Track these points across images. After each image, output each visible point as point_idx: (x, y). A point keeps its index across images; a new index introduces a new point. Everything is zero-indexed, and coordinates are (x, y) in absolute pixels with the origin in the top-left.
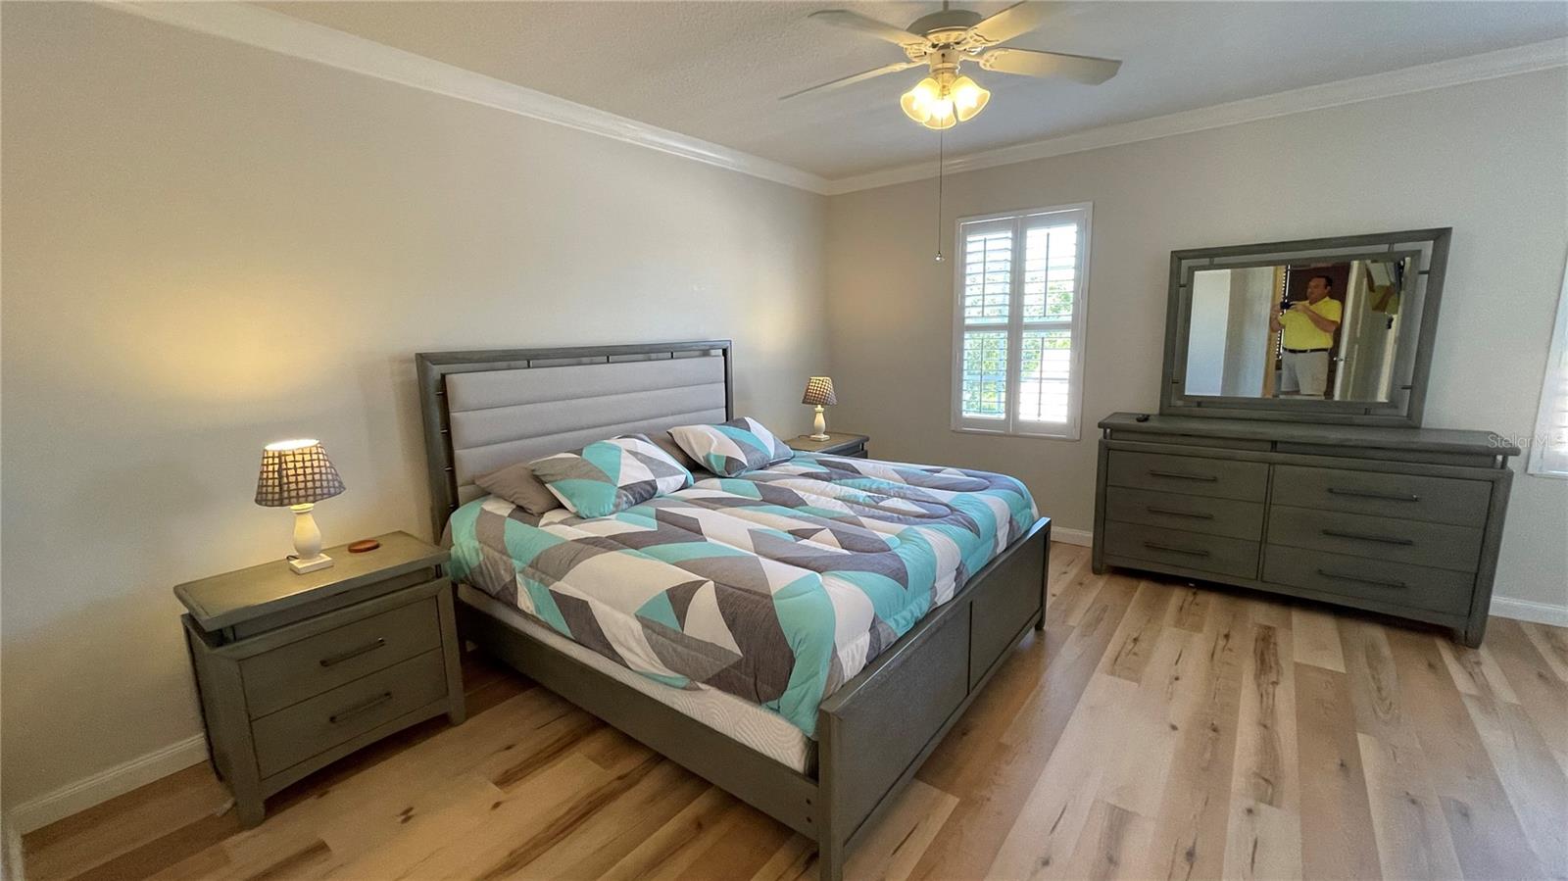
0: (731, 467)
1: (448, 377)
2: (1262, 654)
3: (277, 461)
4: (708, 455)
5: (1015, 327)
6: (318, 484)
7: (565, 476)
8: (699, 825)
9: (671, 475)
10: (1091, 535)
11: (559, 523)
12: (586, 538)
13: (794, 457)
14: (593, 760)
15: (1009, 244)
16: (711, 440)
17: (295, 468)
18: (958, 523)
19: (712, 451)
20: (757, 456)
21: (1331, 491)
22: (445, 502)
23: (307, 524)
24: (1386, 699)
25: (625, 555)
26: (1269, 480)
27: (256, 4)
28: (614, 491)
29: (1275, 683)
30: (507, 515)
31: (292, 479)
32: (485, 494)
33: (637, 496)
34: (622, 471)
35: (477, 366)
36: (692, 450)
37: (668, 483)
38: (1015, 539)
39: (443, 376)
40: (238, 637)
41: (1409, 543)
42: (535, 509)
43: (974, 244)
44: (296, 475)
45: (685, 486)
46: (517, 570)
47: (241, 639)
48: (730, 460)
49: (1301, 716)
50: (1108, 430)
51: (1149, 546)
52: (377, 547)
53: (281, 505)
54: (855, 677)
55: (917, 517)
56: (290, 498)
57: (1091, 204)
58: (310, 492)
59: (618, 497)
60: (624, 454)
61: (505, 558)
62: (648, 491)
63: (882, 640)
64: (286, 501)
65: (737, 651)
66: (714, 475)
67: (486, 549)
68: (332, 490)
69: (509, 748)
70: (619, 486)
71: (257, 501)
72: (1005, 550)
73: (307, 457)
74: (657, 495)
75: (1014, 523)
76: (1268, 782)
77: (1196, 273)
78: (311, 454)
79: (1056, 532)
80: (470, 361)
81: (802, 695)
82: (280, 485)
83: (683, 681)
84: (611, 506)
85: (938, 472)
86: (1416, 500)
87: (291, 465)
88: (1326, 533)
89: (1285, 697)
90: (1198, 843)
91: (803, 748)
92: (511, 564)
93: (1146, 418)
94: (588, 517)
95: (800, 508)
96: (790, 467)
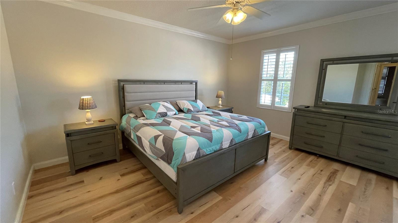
0: (189, 111)
1: (124, 85)
2: (330, 177)
3: (82, 100)
4: (184, 108)
5: (276, 80)
6: (90, 106)
7: (145, 109)
8: (158, 192)
9: (172, 111)
10: (289, 138)
11: (142, 120)
12: (145, 123)
13: (208, 110)
14: (142, 174)
15: (275, 57)
16: (185, 104)
17: (86, 102)
18: (235, 129)
19: (185, 107)
20: (196, 109)
21: (362, 132)
22: (122, 113)
23: (89, 114)
24: (365, 195)
25: (150, 128)
26: (343, 127)
27: (79, 1)
28: (156, 114)
29: (330, 185)
30: (132, 117)
31: (85, 104)
32: (131, 112)
33: (162, 115)
34: (159, 109)
35: (131, 83)
36: (180, 106)
37: (171, 113)
38: (256, 135)
39: (123, 85)
40: (71, 136)
41: (386, 150)
42: (139, 116)
43: (266, 57)
44: (86, 103)
45: (175, 114)
46: (131, 129)
47: (72, 136)
48: (189, 109)
49: (333, 195)
50: (296, 110)
51: (306, 143)
52: (104, 121)
53: (82, 110)
54: (191, 161)
55: (226, 126)
56: (84, 108)
57: (299, 46)
58: (88, 107)
59: (157, 115)
60: (161, 105)
61: (130, 126)
62: (165, 115)
63: (201, 154)
64: (83, 109)
65: (164, 151)
66: (184, 112)
67: (127, 124)
68: (93, 108)
69: (126, 169)
70: (157, 112)
71: (79, 108)
72: (251, 138)
73: (88, 100)
74: (167, 116)
75: (256, 131)
76: (312, 210)
77: (328, 66)
78: (89, 99)
79: (272, 135)
80: (130, 82)
81: (174, 163)
82: (82, 106)
83: (156, 158)
84: (154, 117)
85: (241, 116)
86: (390, 137)
87: (85, 101)
88: (360, 145)
89: (331, 189)
90: (282, 221)
91: (176, 176)
92: (131, 128)
93: (308, 107)
94: (149, 119)
95: (198, 121)
96: (205, 113)
